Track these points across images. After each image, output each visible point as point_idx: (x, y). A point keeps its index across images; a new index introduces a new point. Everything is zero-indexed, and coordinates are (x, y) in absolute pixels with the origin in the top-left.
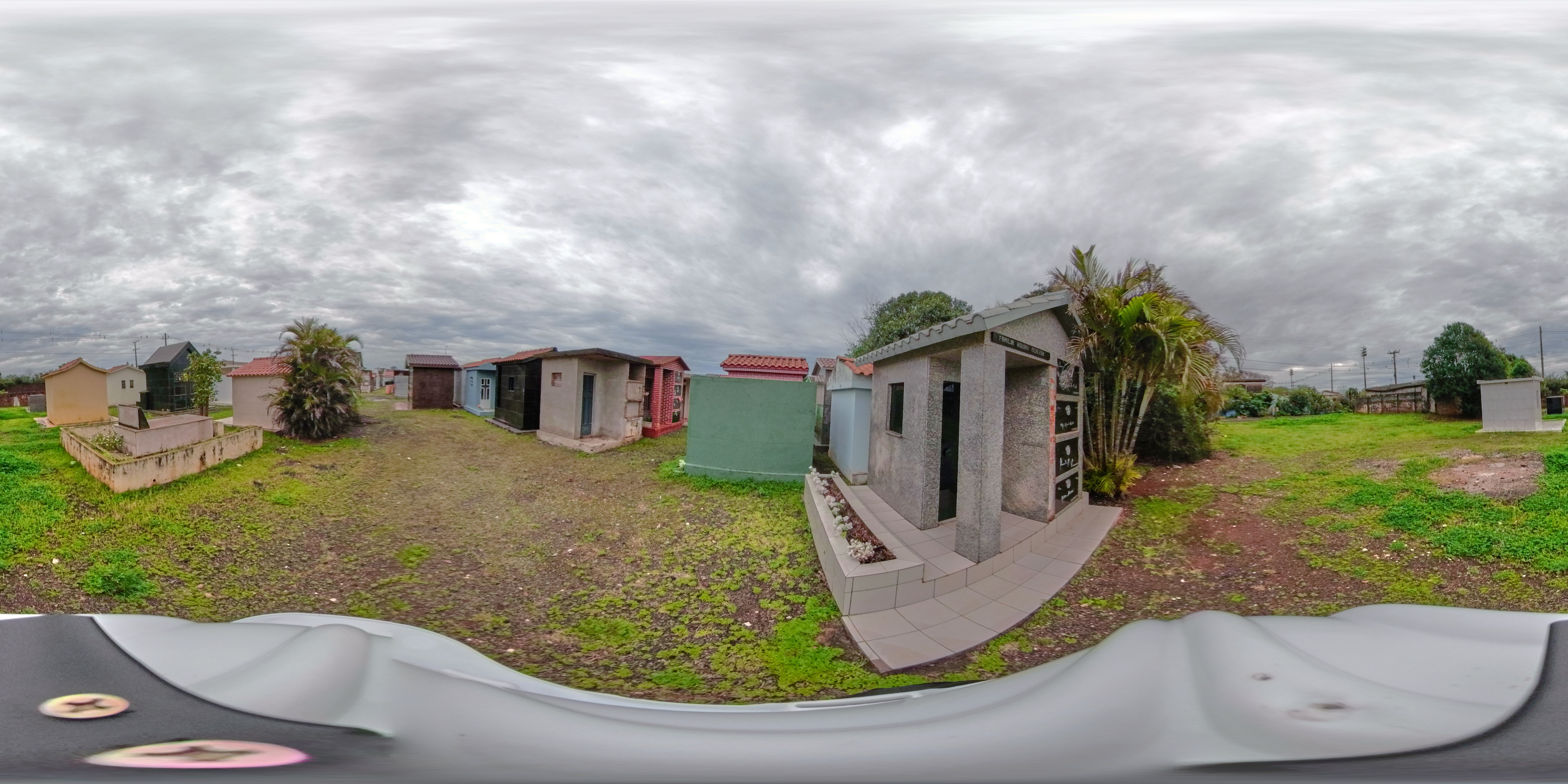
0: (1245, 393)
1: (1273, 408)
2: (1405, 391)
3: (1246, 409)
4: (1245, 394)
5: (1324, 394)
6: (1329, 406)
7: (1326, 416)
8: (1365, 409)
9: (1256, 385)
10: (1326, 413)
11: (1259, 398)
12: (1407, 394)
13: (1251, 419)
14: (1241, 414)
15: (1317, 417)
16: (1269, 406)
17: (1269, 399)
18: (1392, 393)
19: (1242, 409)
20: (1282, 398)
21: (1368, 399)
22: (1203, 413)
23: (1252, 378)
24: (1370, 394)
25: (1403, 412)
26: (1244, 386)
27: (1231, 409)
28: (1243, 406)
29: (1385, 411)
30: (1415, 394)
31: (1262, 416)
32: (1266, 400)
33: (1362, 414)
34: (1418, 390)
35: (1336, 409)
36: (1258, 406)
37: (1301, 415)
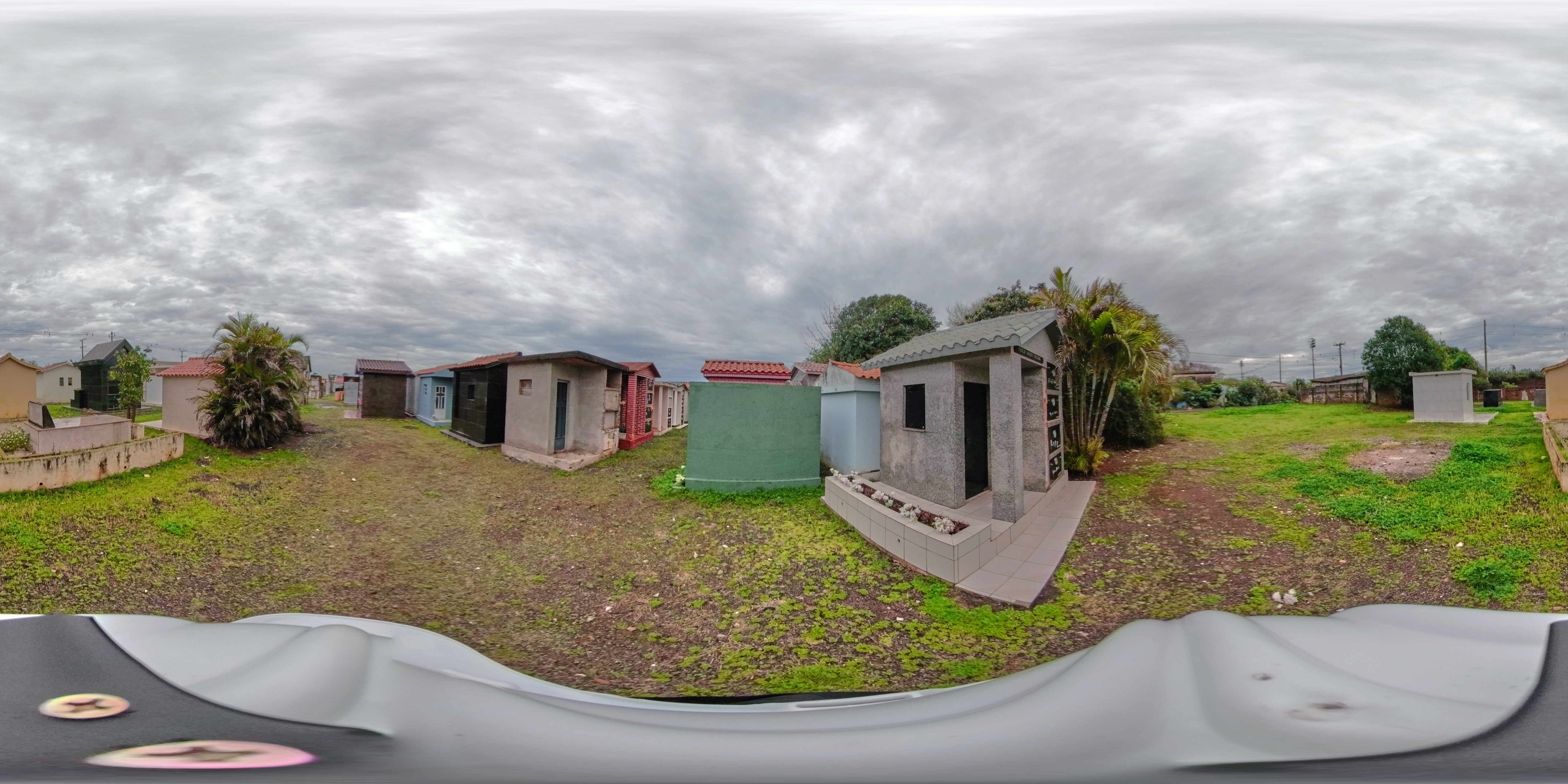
0: (1195, 384)
1: (1222, 399)
2: (1348, 382)
3: (1196, 400)
4: (1195, 386)
5: (1272, 385)
6: (1276, 396)
7: (1273, 406)
8: (1309, 399)
9: (1206, 376)
10: (1274, 403)
11: (1209, 389)
12: (1349, 385)
13: (1201, 410)
14: (1191, 406)
15: (1264, 407)
16: (1218, 397)
17: (1218, 391)
18: (1336, 384)
19: (1192, 401)
20: (1231, 389)
21: (1313, 389)
22: (1157, 404)
23: (1202, 370)
24: (1314, 385)
25: (1346, 402)
26: (1194, 378)
27: (1182, 400)
28: (1193, 398)
29: (1329, 401)
30: (1357, 385)
31: (1211, 407)
32: (1215, 392)
33: (1307, 404)
34: (1360, 381)
35: (1283, 400)
36: (1208, 397)
37: (1249, 405)
